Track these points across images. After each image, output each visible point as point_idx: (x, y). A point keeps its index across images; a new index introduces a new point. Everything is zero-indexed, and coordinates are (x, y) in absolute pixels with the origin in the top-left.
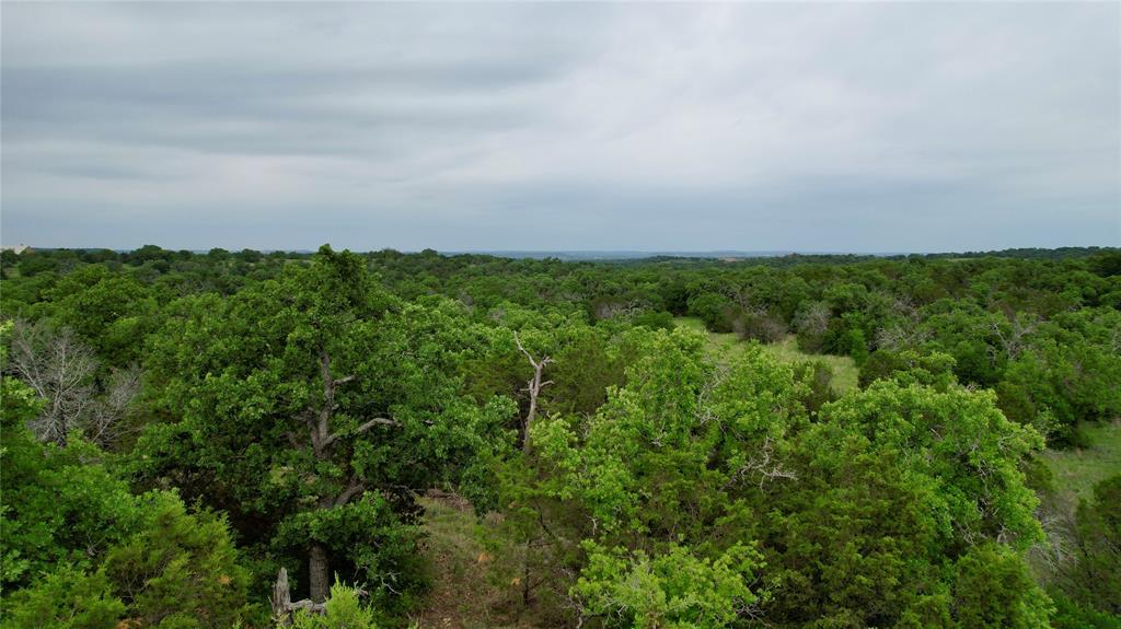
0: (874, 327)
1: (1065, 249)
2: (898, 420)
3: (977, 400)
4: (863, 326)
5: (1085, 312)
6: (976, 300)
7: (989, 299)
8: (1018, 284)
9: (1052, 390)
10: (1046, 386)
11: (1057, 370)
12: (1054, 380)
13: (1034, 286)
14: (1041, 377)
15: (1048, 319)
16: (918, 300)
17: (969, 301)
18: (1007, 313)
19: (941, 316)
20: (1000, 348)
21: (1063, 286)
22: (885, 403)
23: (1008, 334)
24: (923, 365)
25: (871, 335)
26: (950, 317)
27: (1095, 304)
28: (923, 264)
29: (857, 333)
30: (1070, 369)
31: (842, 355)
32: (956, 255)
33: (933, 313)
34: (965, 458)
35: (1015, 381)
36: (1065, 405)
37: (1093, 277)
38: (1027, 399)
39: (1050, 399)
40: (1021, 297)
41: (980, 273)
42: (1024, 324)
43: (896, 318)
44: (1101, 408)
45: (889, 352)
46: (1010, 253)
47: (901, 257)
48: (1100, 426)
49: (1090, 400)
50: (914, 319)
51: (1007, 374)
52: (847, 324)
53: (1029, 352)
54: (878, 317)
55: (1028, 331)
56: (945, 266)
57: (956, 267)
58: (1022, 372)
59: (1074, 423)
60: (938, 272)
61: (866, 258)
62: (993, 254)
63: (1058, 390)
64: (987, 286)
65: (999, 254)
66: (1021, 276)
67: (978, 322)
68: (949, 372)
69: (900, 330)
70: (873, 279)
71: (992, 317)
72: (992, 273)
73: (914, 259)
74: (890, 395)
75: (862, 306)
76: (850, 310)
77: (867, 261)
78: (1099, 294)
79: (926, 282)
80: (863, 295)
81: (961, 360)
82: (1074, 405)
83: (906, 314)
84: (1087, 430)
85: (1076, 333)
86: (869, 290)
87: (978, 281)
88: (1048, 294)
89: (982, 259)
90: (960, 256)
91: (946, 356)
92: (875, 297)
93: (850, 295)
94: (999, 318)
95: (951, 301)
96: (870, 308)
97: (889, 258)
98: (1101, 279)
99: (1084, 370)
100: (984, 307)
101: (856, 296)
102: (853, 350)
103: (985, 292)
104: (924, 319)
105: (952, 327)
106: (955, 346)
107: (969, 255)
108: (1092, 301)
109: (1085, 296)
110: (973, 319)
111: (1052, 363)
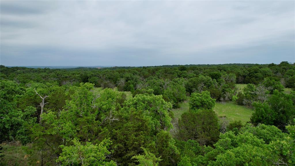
0: (136, 84)
1: (174, 65)
2: (142, 104)
3: (158, 97)
4: (133, 84)
5: (178, 78)
6: (157, 77)
7: (160, 76)
8: (166, 73)
9: (173, 96)
10: (172, 95)
11: (174, 91)
12: (173, 94)
13: (169, 73)
14: (171, 93)
15: (172, 80)
16: (145, 77)
17: (156, 77)
18: (164, 79)
19: (150, 80)
20: (162, 87)
21: (174, 73)
22: (139, 100)
23: (164, 84)
24: (147, 92)
25: (135, 86)
26: (152, 81)
27: (180, 77)
28: (146, 69)
29: (132, 86)
30: (176, 91)
31: (128, 91)
32: (153, 67)
33: (148, 80)
34: (157, 111)
35: (166, 94)
36: (175, 99)
37: (179, 71)
38: (168, 98)
39: (173, 98)
40: (166, 76)
41: (158, 70)
42: (167, 81)
43: (140, 81)
44: (182, 99)
45: (139, 89)
46: (164, 66)
47: (141, 67)
48: (182, 103)
49: (180, 97)
50: (144, 82)
51: (164, 93)
52: (129, 84)
53: (168, 88)
54: (136, 81)
55: (168, 83)
56: (151, 69)
57: (153, 69)
58: (167, 92)
59: (177, 103)
60: (149, 70)
61: (133, 67)
62: (160, 66)
63: (174, 96)
64: (159, 73)
65: (161, 66)
66: (166, 71)
67: (158, 82)
68: (152, 93)
69: (141, 84)
70: (135, 72)
71: (161, 80)
72: (160, 70)
73: (144, 67)
74: (140, 98)
75: (133, 79)
76: (130, 80)
77: (134, 68)
78: (180, 75)
79: (147, 73)
80: (133, 76)
81: (155, 90)
82: (177, 99)
83: (143, 80)
84: (179, 104)
85: (177, 83)
86: (134, 75)
87: (157, 72)
88: (171, 75)
89: (158, 67)
90: (154, 67)
91: (152, 90)
92: (135, 77)
93: (130, 76)
94: (162, 80)
95: (152, 77)
96: (134, 79)
97: (138, 67)
98: (181, 72)
99: (179, 91)
100: (159, 78)
101: (131, 77)
102: (131, 90)
103: (159, 75)
104: (147, 82)
105: (153, 83)
106: (153, 87)
107: (155, 66)
108: (179, 76)
109: (178, 75)
110: (157, 81)
111: (173, 90)
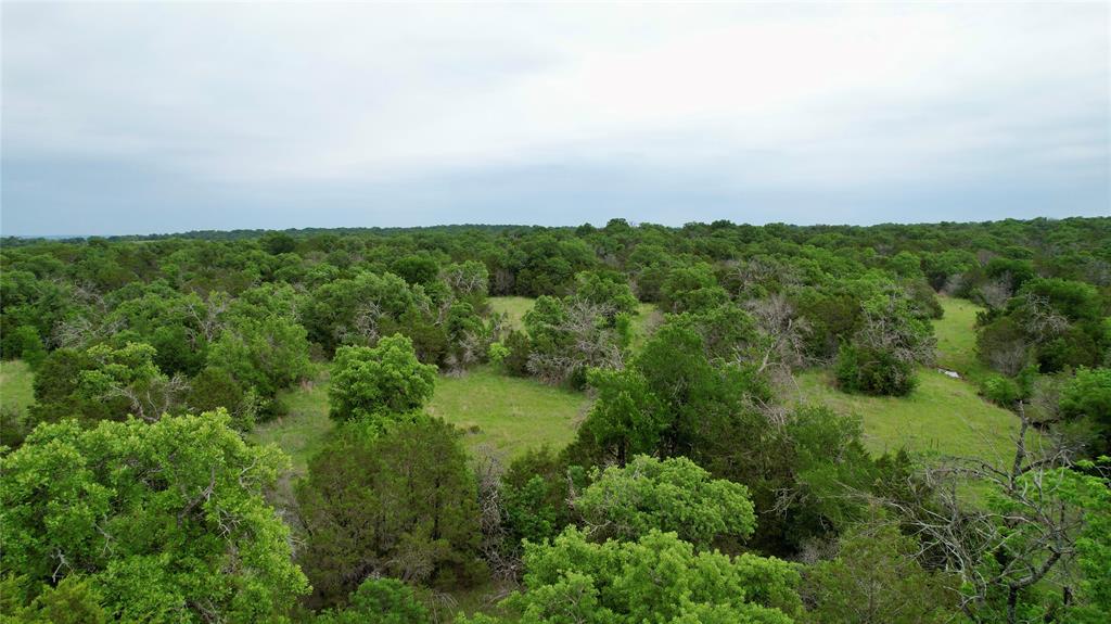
0: (51, 321)
1: (238, 232)
4: (35, 321)
5: (267, 287)
6: (167, 283)
7: (180, 280)
8: (205, 264)
9: (252, 367)
10: (247, 364)
11: (254, 347)
12: (252, 356)
13: (220, 266)
14: (240, 355)
15: (236, 296)
16: (104, 286)
17: (161, 283)
18: (199, 294)
19: (133, 301)
20: (199, 331)
21: (243, 264)
23: (204, 315)
24: (117, 359)
25: (47, 330)
26: (143, 302)
27: (271, 280)
28: (106, 247)
29: (29, 331)
30: (263, 343)
31: (11, 358)
32: (140, 238)
33: (122, 299)
35: (218, 364)
36: (263, 378)
37: (266, 255)
38: (231, 380)
39: (251, 375)
40: (210, 276)
41: (168, 255)
42: (218, 302)
43: (78, 308)
44: (294, 376)
45: (72, 350)
46: (192, 235)
47: (79, 240)
48: (292, 392)
49: (283, 370)
50: (101, 307)
51: (209, 357)
52: (13, 321)
53: (227, 333)
54: (54, 309)
55: (221, 310)
56: (131, 248)
57: (143, 249)
58: (222, 353)
59: (272, 395)
60: (123, 255)
61: (33, 241)
62: (176, 235)
63: (256, 366)
64: (176, 267)
65: (182, 236)
66: (206, 256)
67: (173, 305)
68: (150, 362)
69: (85, 322)
70: (44, 265)
71: (187, 298)
72: (181, 254)
73: (94, 242)
75: (31, 298)
76: (16, 302)
77: (37, 245)
78: (273, 271)
79: (111, 265)
80: (32, 283)
81: (160, 347)
82: (271, 377)
83: (91, 302)
84: (284, 398)
85: (263, 308)
86: (39, 276)
87: (167, 262)
88: (232, 272)
89: (168, 241)
90: (146, 238)
91: (144, 346)
92: (47, 285)
93: (13, 284)
94: (193, 299)
95: (143, 286)
96: (42, 299)
97: (64, 241)
98: (273, 257)
99: (276, 343)
100: (176, 288)
101: (21, 286)
102: (25, 352)
103: (175, 274)
104: (114, 307)
105: (146, 313)
106: (152, 332)
107: (154, 237)
108: (268, 277)
109: (262, 273)
110: (168, 302)
111: (248, 339)
